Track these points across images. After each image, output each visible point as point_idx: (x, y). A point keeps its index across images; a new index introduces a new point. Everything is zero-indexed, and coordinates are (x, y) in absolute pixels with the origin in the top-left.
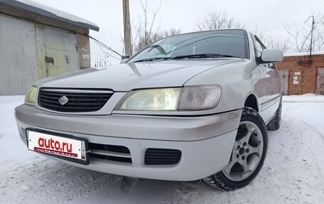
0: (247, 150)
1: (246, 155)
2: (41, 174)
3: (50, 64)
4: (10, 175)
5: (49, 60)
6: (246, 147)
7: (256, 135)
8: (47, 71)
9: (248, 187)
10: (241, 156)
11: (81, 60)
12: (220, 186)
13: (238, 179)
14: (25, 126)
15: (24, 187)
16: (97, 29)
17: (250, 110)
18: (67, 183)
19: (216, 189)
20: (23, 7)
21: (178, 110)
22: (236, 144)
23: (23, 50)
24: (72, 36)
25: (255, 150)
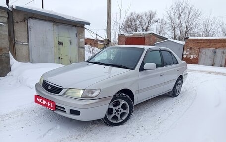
0: (121, 111)
1: (120, 113)
3: (61, 45)
5: (61, 43)
6: (120, 110)
7: (126, 105)
8: (59, 50)
11: (79, 42)
12: (107, 124)
13: (115, 122)
16: (89, 24)
21: (81, 98)
22: (114, 108)
23: (47, 38)
24: (74, 28)
25: (125, 111)
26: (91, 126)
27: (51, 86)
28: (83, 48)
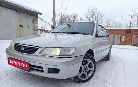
0: (88, 69)
1: (87, 71)
2: (14, 73)
3: (21, 28)
4: (3, 73)
5: (21, 26)
6: (87, 68)
7: (91, 64)
8: (20, 31)
9: (87, 83)
10: (85, 71)
11: (34, 26)
12: (77, 81)
13: (84, 79)
14: (9, 57)
15: (8, 78)
16: (41, 14)
17: (89, 55)
18: (23, 77)
19: (76, 82)
20: (11, 4)
21: (60, 55)
22: (83, 67)
23: (11, 22)
24: (31, 16)
25: (91, 69)
26: (64, 85)
27: (25, 47)
28: (37, 31)
